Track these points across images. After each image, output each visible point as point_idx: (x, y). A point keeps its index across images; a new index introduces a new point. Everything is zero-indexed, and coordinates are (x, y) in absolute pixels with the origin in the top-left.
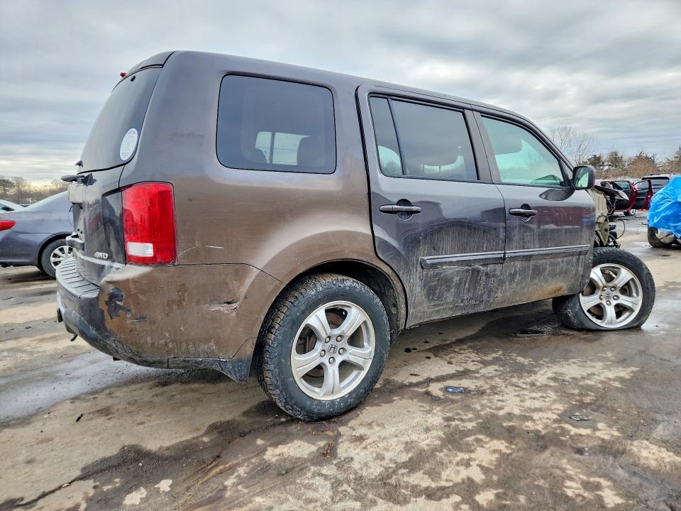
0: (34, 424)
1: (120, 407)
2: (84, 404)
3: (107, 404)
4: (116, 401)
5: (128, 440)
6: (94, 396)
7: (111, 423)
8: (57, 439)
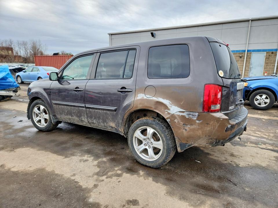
0: (255, 163)
1: (227, 154)
2: (236, 161)
3: (230, 157)
4: (226, 157)
5: (233, 147)
6: (231, 163)
7: (233, 151)
8: (249, 155)
